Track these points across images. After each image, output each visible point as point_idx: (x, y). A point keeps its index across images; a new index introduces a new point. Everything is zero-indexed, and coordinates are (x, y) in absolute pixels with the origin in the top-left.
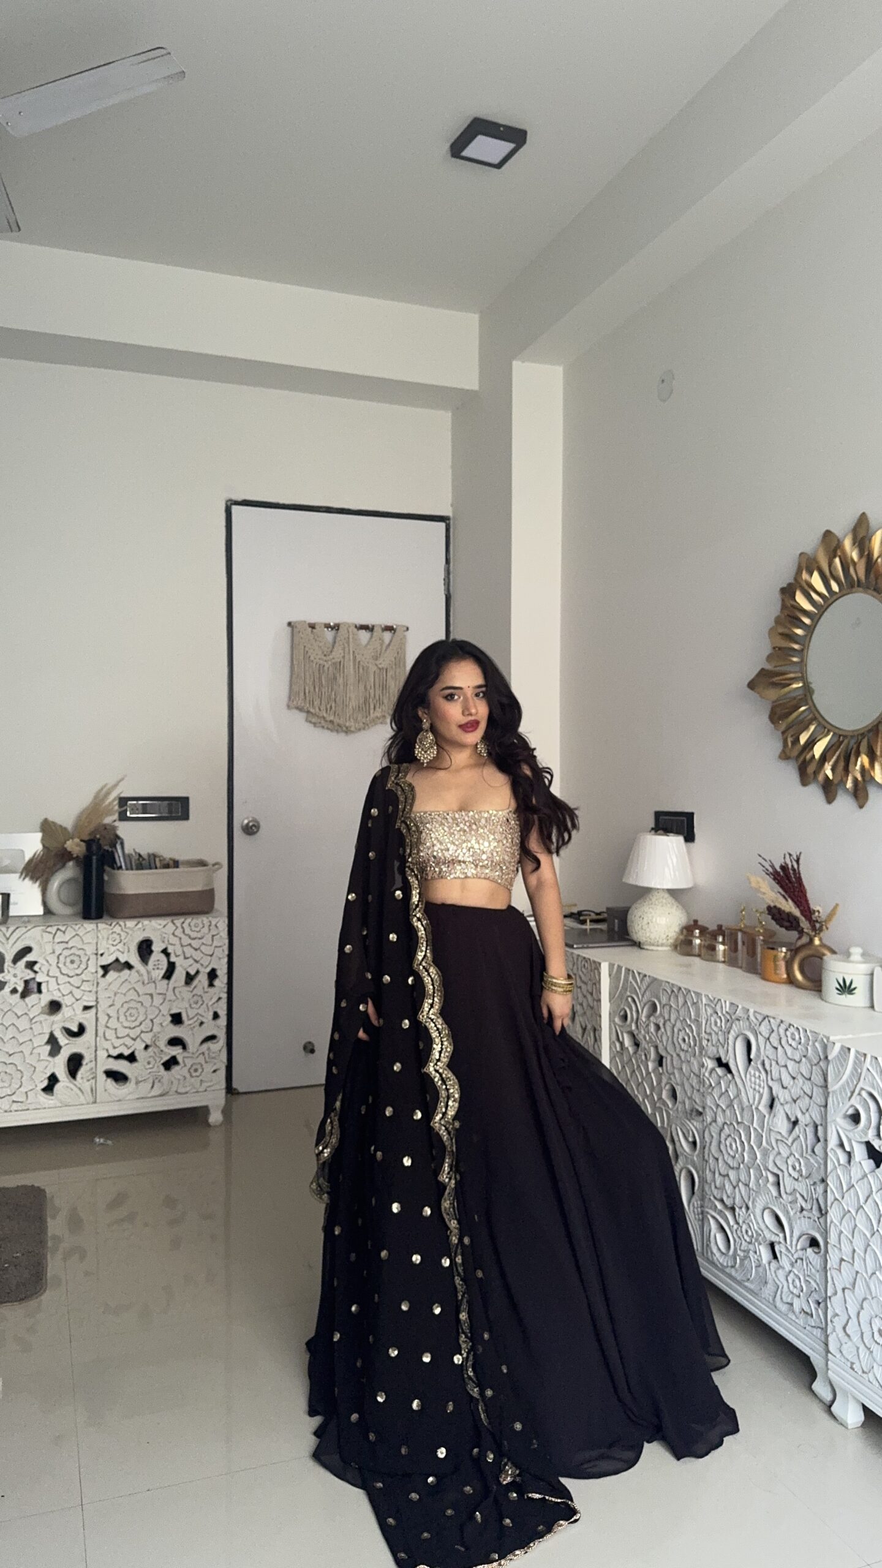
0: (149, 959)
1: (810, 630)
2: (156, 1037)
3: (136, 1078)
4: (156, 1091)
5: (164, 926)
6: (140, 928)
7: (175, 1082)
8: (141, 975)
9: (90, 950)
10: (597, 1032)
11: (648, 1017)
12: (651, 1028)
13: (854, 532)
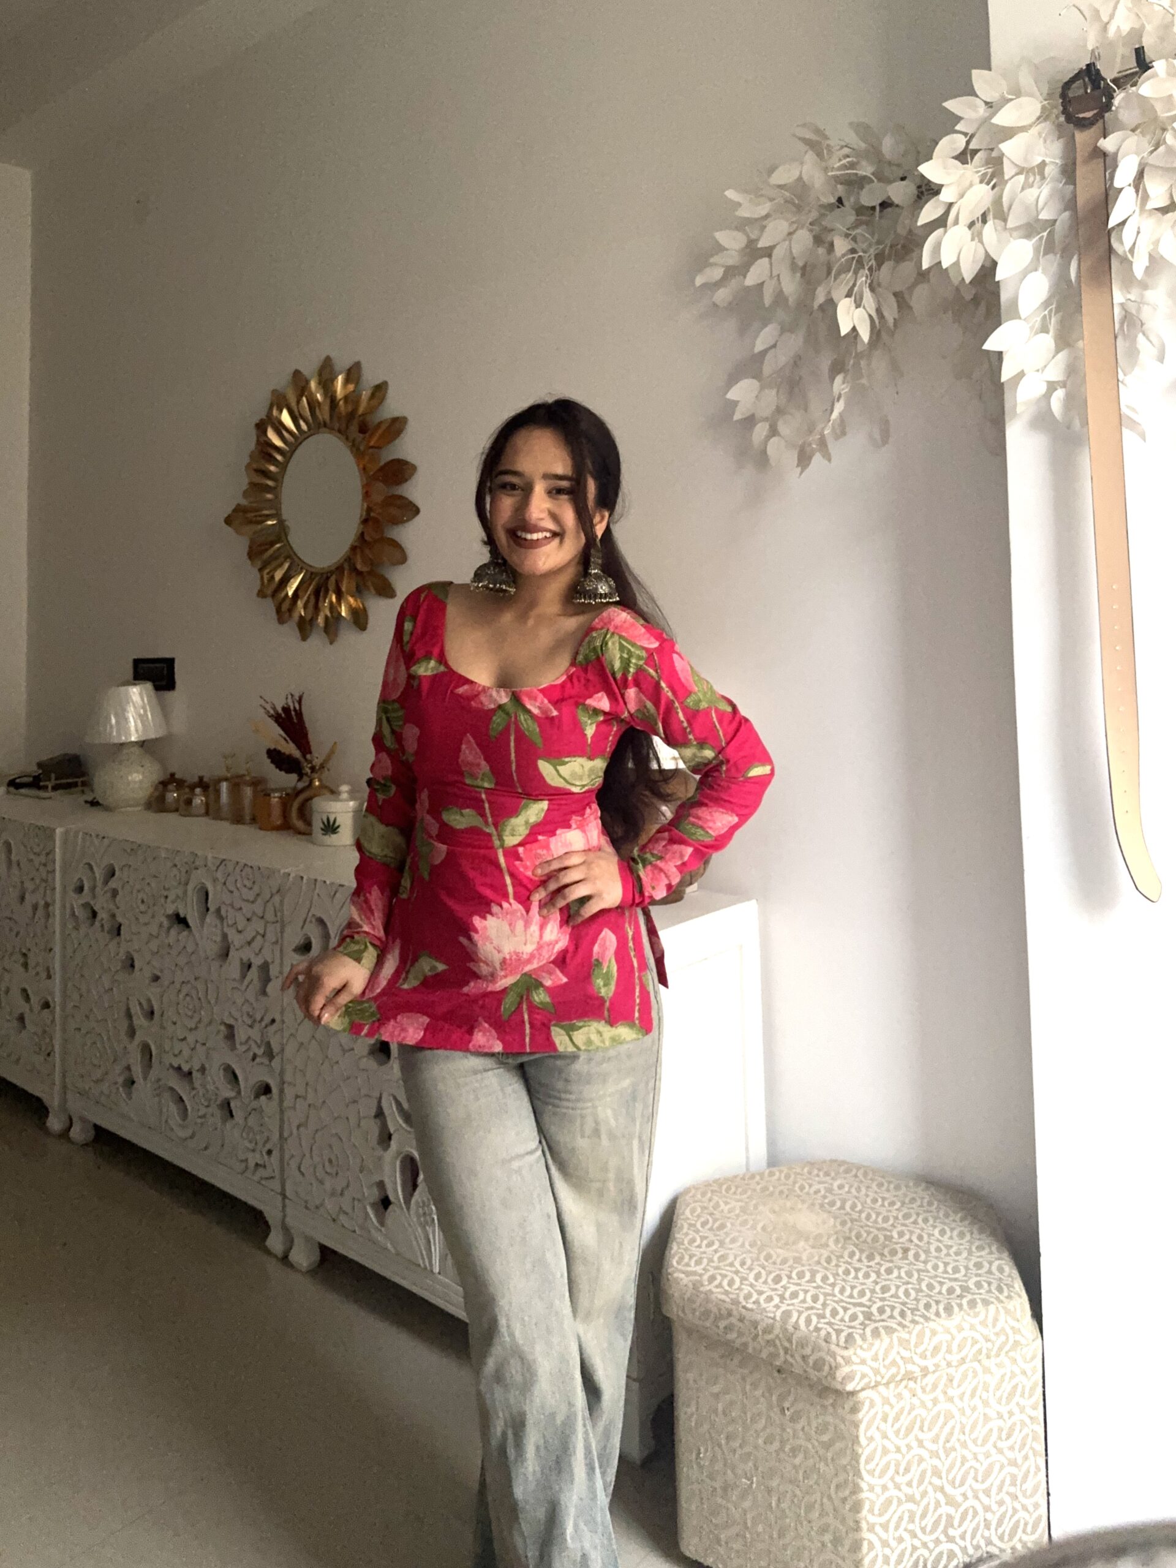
1: (283, 467)
10: (51, 908)
11: (106, 882)
12: (109, 895)
13: (320, 374)
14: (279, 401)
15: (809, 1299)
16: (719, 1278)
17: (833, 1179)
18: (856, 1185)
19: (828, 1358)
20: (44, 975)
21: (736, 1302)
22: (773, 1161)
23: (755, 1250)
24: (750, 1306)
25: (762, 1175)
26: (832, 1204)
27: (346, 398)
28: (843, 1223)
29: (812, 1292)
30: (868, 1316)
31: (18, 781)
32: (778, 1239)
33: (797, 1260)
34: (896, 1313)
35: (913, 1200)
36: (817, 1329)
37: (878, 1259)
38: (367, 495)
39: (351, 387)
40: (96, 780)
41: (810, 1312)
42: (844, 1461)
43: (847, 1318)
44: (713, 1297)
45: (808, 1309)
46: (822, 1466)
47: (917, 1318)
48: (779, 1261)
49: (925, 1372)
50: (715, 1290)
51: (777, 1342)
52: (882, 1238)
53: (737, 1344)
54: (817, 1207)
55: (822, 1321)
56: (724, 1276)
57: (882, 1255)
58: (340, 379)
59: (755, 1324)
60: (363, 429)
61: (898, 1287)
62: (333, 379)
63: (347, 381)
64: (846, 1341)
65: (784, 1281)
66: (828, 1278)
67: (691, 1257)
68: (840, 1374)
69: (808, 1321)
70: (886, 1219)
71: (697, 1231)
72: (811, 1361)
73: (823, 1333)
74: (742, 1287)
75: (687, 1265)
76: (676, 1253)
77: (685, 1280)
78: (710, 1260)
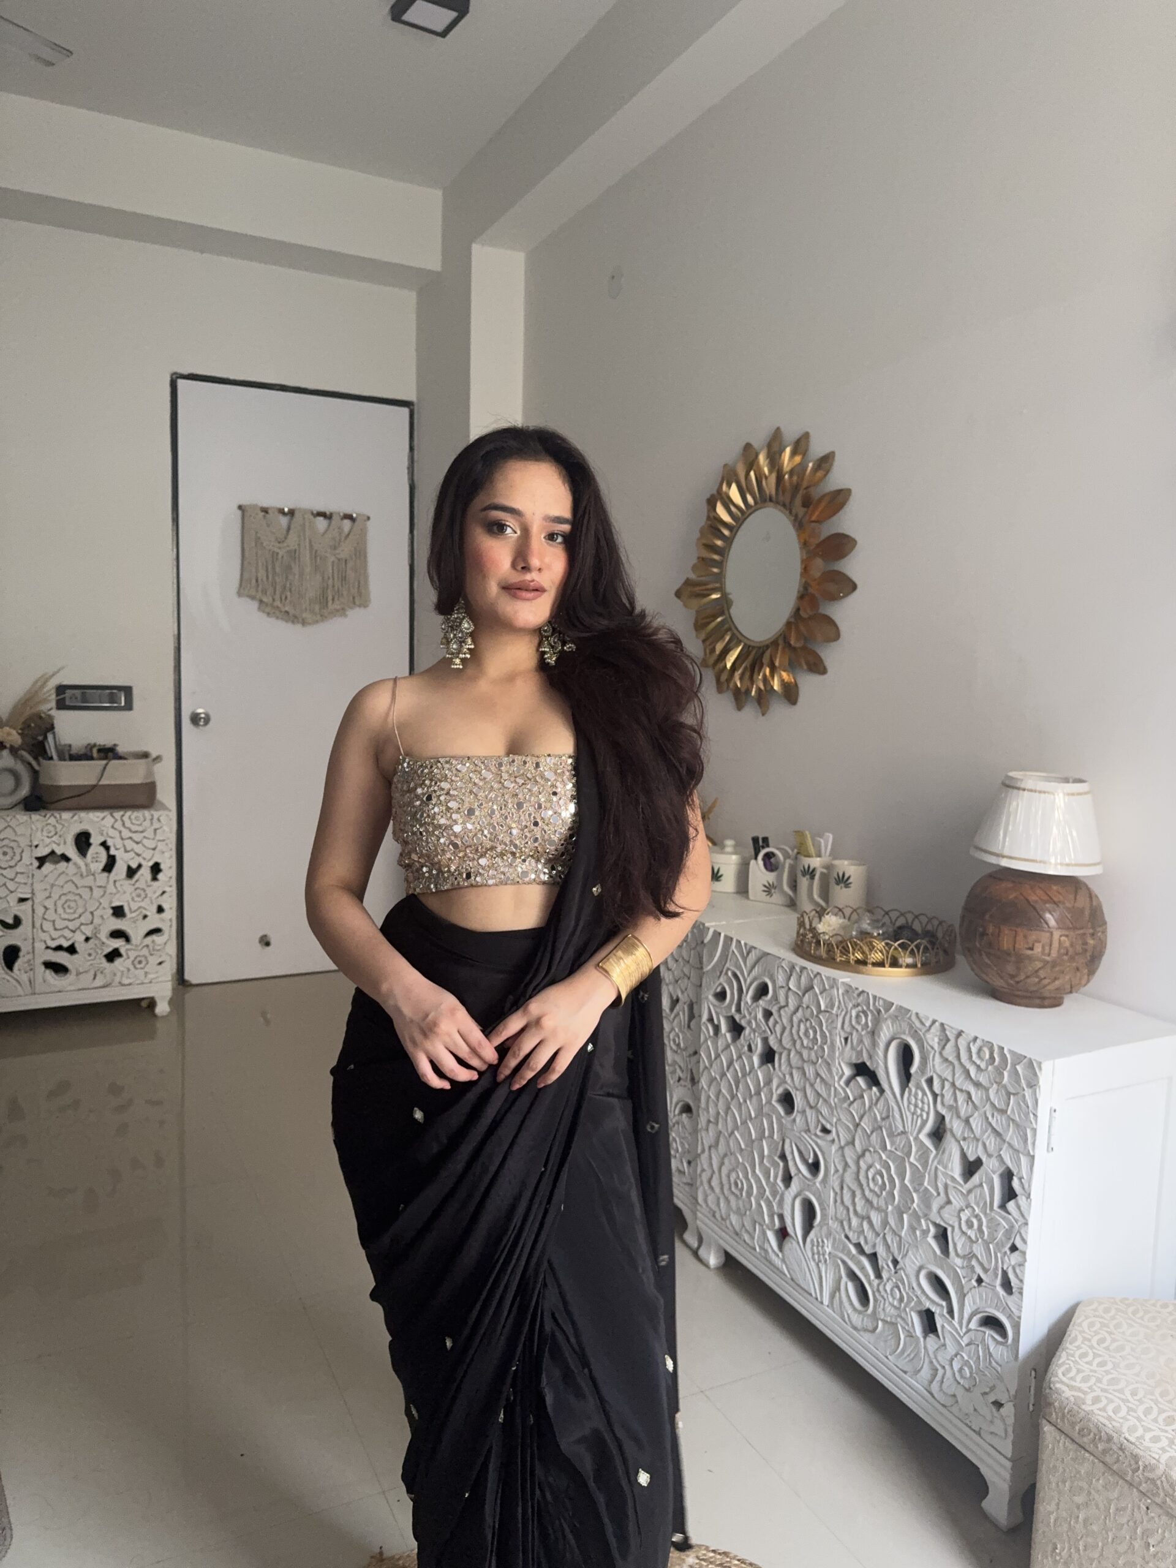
0: (87, 850)
1: (729, 541)
2: (97, 931)
3: (77, 970)
4: (99, 982)
5: (103, 819)
6: (76, 821)
7: (119, 974)
8: (79, 868)
9: (24, 842)
13: (769, 446)
14: (729, 476)
21: (1117, 1431)
24: (1132, 1439)
27: (791, 472)
38: (805, 570)
39: (798, 459)
44: (1095, 1418)
50: (1097, 1412)
51: (1158, 1482)
56: (1110, 1401)
58: (788, 450)
59: (1136, 1458)
60: (807, 503)
62: (782, 450)
63: (794, 453)
74: (1129, 1417)
75: (1072, 1379)
76: (1064, 1363)
77: (1067, 1393)
78: (1099, 1380)
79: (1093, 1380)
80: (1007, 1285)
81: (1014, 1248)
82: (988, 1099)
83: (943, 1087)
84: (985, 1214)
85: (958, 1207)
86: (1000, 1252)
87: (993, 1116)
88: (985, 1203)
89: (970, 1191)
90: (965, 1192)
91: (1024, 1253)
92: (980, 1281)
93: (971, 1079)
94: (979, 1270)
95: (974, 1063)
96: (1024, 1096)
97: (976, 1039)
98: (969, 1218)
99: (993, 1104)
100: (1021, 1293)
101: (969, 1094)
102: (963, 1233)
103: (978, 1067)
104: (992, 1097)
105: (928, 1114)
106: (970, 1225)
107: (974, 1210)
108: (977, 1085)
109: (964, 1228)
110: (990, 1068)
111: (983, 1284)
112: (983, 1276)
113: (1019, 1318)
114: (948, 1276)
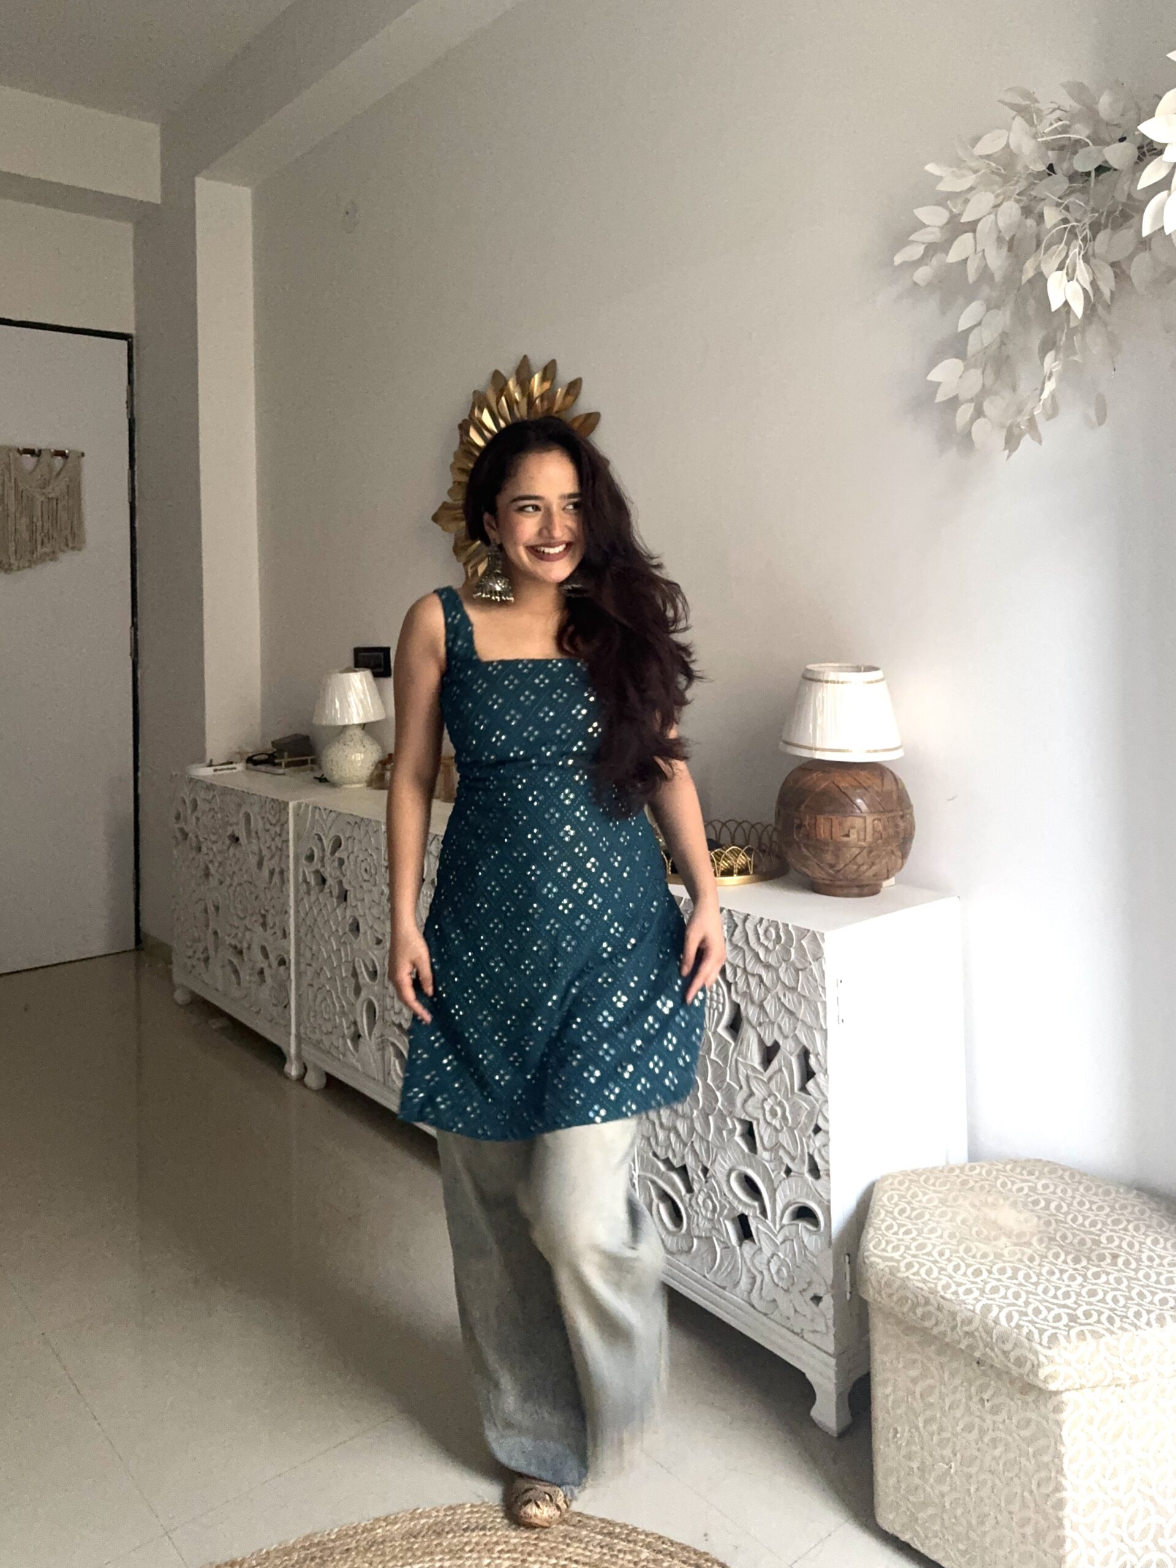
10: (285, 874)
11: (333, 853)
12: (336, 864)
13: (519, 371)
14: (479, 401)
15: (1010, 1295)
16: (916, 1266)
17: (1037, 1178)
18: (1061, 1187)
19: (1031, 1356)
20: (279, 934)
21: (933, 1292)
22: (974, 1156)
23: (954, 1242)
24: (948, 1296)
25: (962, 1169)
26: (1036, 1203)
27: (542, 397)
28: (1048, 1223)
29: (1014, 1289)
30: (1073, 1318)
31: (255, 758)
32: (978, 1233)
33: (999, 1256)
34: (1104, 1318)
35: (1124, 1207)
36: (1019, 1327)
37: (1084, 1263)
39: (547, 385)
40: (323, 758)
41: (1011, 1308)
42: (1046, 1458)
43: (1050, 1318)
44: (910, 1284)
45: (1009, 1305)
46: (1023, 1460)
47: (1126, 1326)
48: (979, 1255)
49: (1135, 1380)
50: (911, 1277)
51: (976, 1334)
52: (1089, 1243)
53: (935, 1331)
54: (1020, 1205)
55: (1024, 1318)
56: (922, 1265)
57: (1089, 1259)
58: (537, 378)
59: (953, 1315)
61: (1105, 1293)
62: (530, 377)
63: (543, 379)
64: (1049, 1342)
65: (985, 1274)
66: (1030, 1277)
67: (888, 1243)
68: (1042, 1373)
69: (1009, 1318)
70: (1093, 1224)
71: (894, 1219)
72: (1012, 1356)
73: (1025, 1331)
74: (941, 1277)
75: (884, 1250)
76: (873, 1238)
77: (882, 1265)
78: (908, 1248)
79: (902, 1249)
80: (815, 1171)
81: (817, 1130)
82: (779, 978)
83: (735, 975)
84: (787, 1099)
85: (761, 1098)
86: (804, 1136)
87: (785, 995)
88: (786, 1087)
89: (770, 1079)
90: (765, 1080)
91: (827, 1132)
92: (788, 1171)
93: (761, 962)
94: (787, 1160)
95: (762, 944)
96: (811, 970)
97: (762, 920)
98: (772, 1106)
99: (783, 983)
100: (828, 1175)
101: (760, 977)
102: (769, 1124)
103: (766, 948)
104: (782, 975)
105: (724, 1005)
106: (774, 1114)
107: (776, 1097)
108: (767, 966)
109: (769, 1118)
110: (777, 947)
111: (792, 1174)
112: (791, 1166)
113: (829, 1201)
114: (758, 1174)
